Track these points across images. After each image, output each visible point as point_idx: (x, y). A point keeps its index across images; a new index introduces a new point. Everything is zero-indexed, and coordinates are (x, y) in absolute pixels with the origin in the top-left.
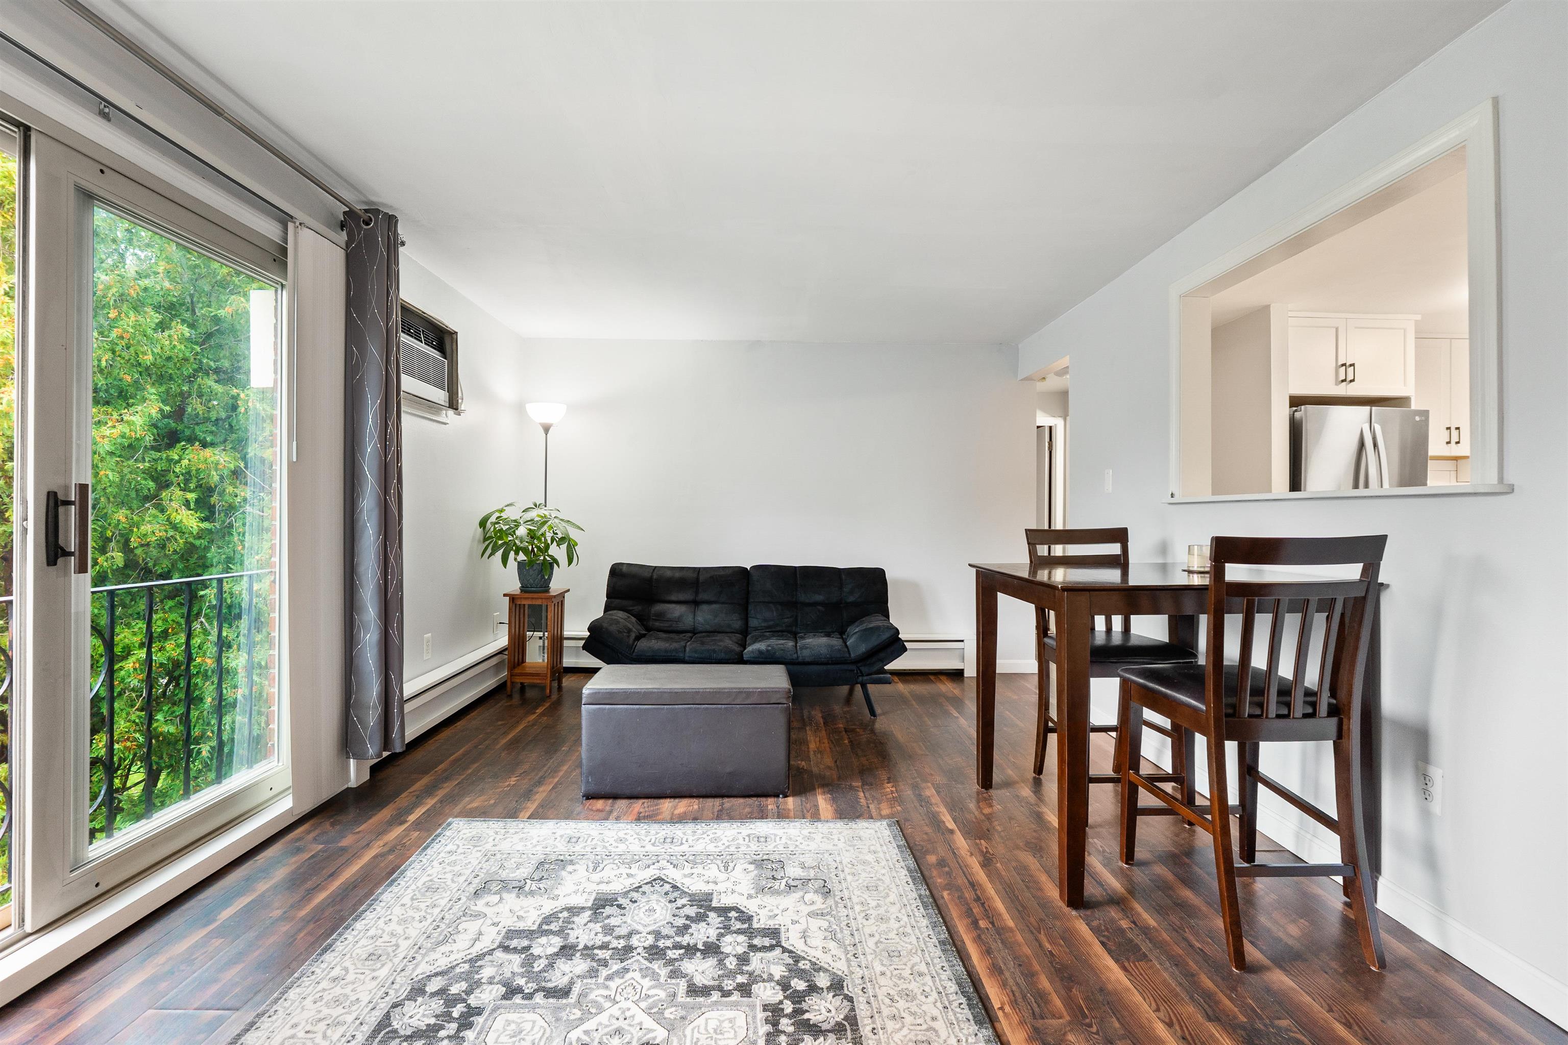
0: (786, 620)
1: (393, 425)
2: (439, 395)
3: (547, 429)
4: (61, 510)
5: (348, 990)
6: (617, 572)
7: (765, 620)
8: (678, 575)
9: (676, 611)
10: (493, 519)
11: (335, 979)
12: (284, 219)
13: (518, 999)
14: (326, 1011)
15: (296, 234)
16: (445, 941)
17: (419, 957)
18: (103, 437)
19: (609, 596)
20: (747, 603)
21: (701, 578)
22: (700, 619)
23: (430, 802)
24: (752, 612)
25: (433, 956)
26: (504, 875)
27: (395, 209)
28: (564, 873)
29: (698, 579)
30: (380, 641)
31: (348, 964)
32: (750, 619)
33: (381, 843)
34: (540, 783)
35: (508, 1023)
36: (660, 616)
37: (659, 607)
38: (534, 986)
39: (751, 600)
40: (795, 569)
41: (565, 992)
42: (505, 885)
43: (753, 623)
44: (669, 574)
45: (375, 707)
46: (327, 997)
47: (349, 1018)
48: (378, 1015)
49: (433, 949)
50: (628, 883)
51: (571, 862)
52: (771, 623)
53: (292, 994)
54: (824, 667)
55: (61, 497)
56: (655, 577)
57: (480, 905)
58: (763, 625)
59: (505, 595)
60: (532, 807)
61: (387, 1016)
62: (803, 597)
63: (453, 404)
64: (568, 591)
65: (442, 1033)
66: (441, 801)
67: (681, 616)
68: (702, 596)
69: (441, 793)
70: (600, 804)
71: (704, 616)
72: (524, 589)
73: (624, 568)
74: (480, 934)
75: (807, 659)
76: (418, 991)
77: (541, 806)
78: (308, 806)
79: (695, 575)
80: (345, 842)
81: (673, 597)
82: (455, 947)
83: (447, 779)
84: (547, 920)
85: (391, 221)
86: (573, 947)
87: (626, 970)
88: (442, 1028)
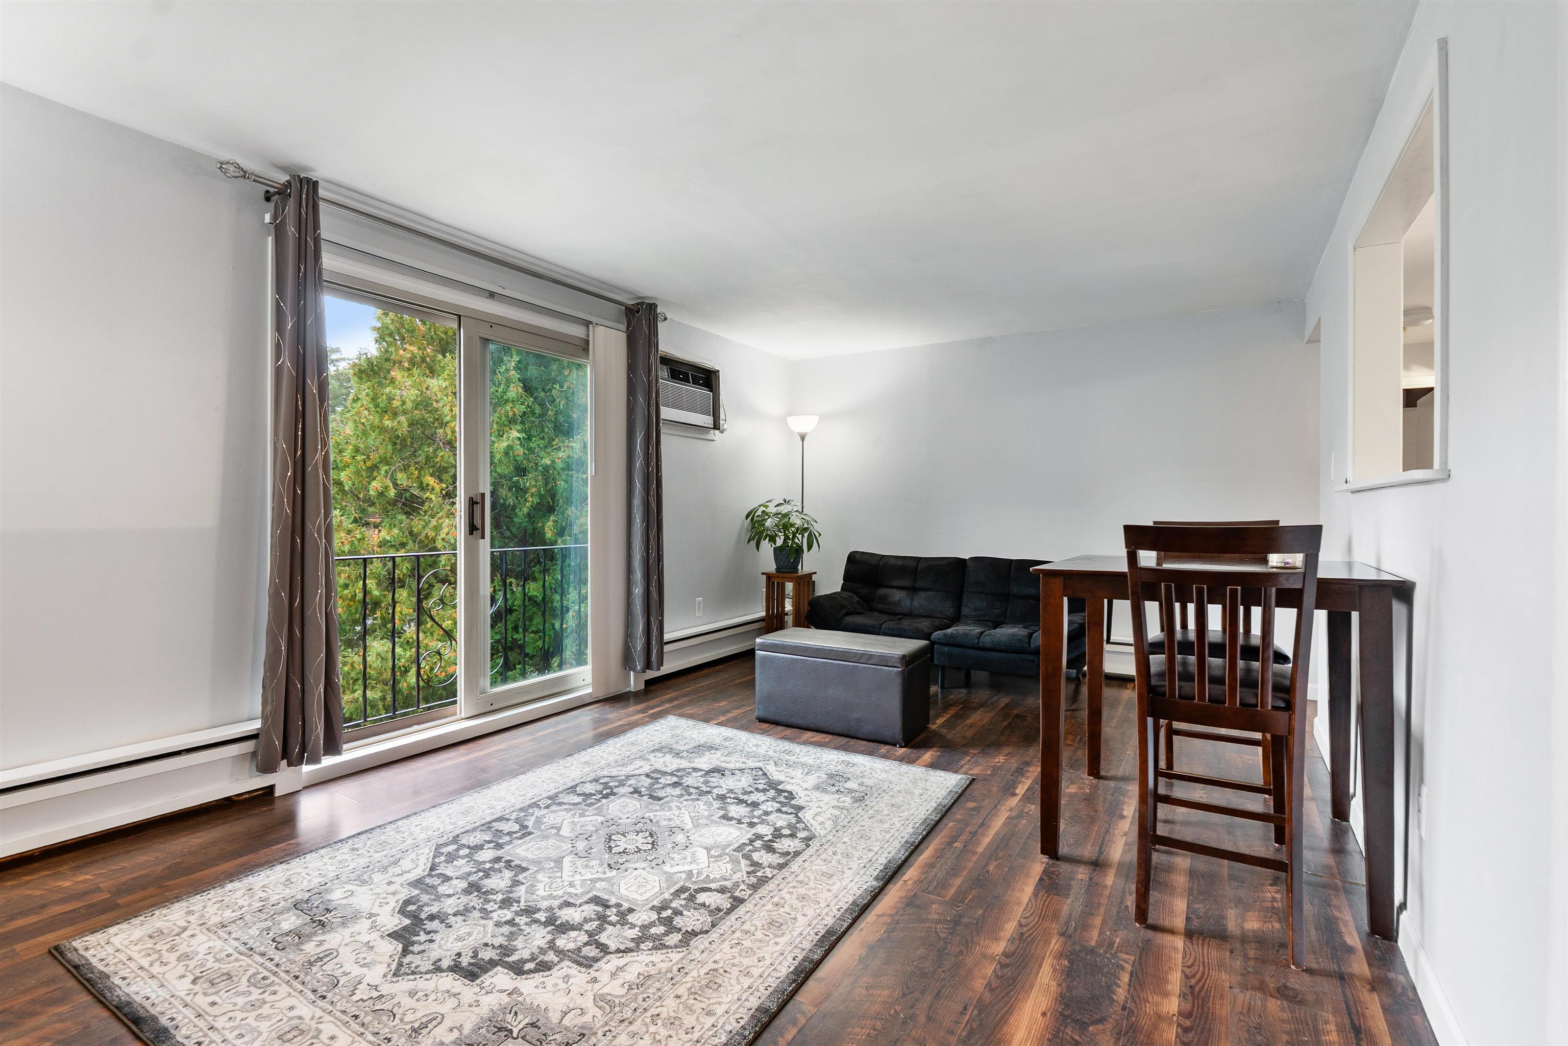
0: (995, 611)
1: (653, 448)
2: (706, 420)
3: (803, 438)
4: (475, 506)
5: (567, 772)
6: (854, 559)
7: (976, 610)
8: (900, 563)
9: (898, 595)
10: (759, 513)
11: (566, 767)
12: (587, 324)
13: (636, 795)
14: (554, 777)
15: (594, 331)
16: (623, 765)
17: (606, 768)
18: (559, 458)
19: (846, 578)
20: (962, 592)
21: (920, 566)
22: (916, 603)
23: (667, 706)
24: (965, 601)
25: (613, 770)
26: (675, 746)
27: (655, 299)
28: (707, 753)
29: (917, 567)
30: (644, 593)
31: (574, 763)
32: (963, 607)
33: (627, 720)
34: (738, 708)
35: (624, 802)
36: (884, 599)
37: (883, 591)
38: (647, 793)
39: (965, 590)
40: (1011, 560)
41: (660, 799)
42: (671, 751)
43: (965, 611)
44: (893, 561)
45: (641, 638)
46: (558, 772)
47: (562, 782)
48: (574, 783)
49: (614, 767)
50: (738, 765)
51: (717, 749)
52: (981, 612)
53: (546, 767)
54: (1005, 655)
55: (474, 500)
56: (881, 564)
57: (651, 756)
58: (973, 613)
59: (763, 574)
60: (722, 719)
61: (576, 785)
62: (1015, 590)
63: (716, 426)
64: (815, 573)
65: (594, 797)
66: (673, 706)
67: (900, 601)
68: (920, 583)
69: (676, 703)
70: (765, 726)
71: (920, 601)
72: (778, 570)
73: (858, 556)
74: (641, 767)
75: (987, 645)
76: (596, 780)
77: (728, 720)
78: (601, 695)
79: (915, 564)
80: (610, 716)
81: (895, 583)
82: (625, 769)
83: (685, 696)
84: (678, 770)
85: (652, 307)
86: (680, 784)
87: (698, 800)
88: (595, 795)
